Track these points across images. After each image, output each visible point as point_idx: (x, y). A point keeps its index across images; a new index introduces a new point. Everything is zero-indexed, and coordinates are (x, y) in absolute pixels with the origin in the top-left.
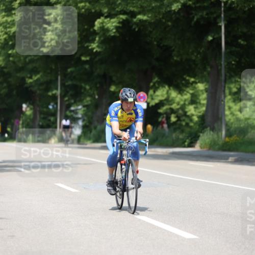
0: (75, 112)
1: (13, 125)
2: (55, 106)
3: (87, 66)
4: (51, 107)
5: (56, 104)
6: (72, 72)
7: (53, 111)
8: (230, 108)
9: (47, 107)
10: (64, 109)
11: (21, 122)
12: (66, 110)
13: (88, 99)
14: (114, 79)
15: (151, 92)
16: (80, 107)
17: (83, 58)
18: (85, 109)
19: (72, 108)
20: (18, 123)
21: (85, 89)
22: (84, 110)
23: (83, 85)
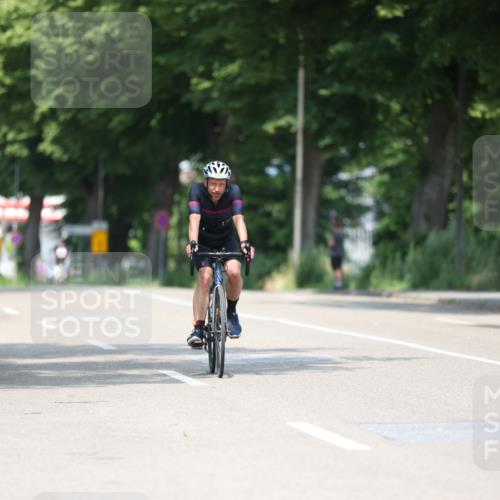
0: (354, 187)
1: (147, 228)
2: (287, 168)
3: (393, 39)
4: (272, 171)
5: (292, 159)
6: (343, 57)
7: (279, 184)
9: (261, 173)
10: (316, 177)
11: (174, 220)
12: (323, 184)
13: (397, 145)
14: (483, 79)
16: (368, 172)
17: (383, 12)
18: (386, 177)
19: (344, 176)
20: (165, 223)
21: (387, 110)
22: (381, 184)
23: (380, 98)
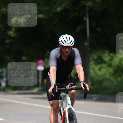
3: (8, 46)
8: (93, 69)
14: (24, 52)
15: (46, 60)
